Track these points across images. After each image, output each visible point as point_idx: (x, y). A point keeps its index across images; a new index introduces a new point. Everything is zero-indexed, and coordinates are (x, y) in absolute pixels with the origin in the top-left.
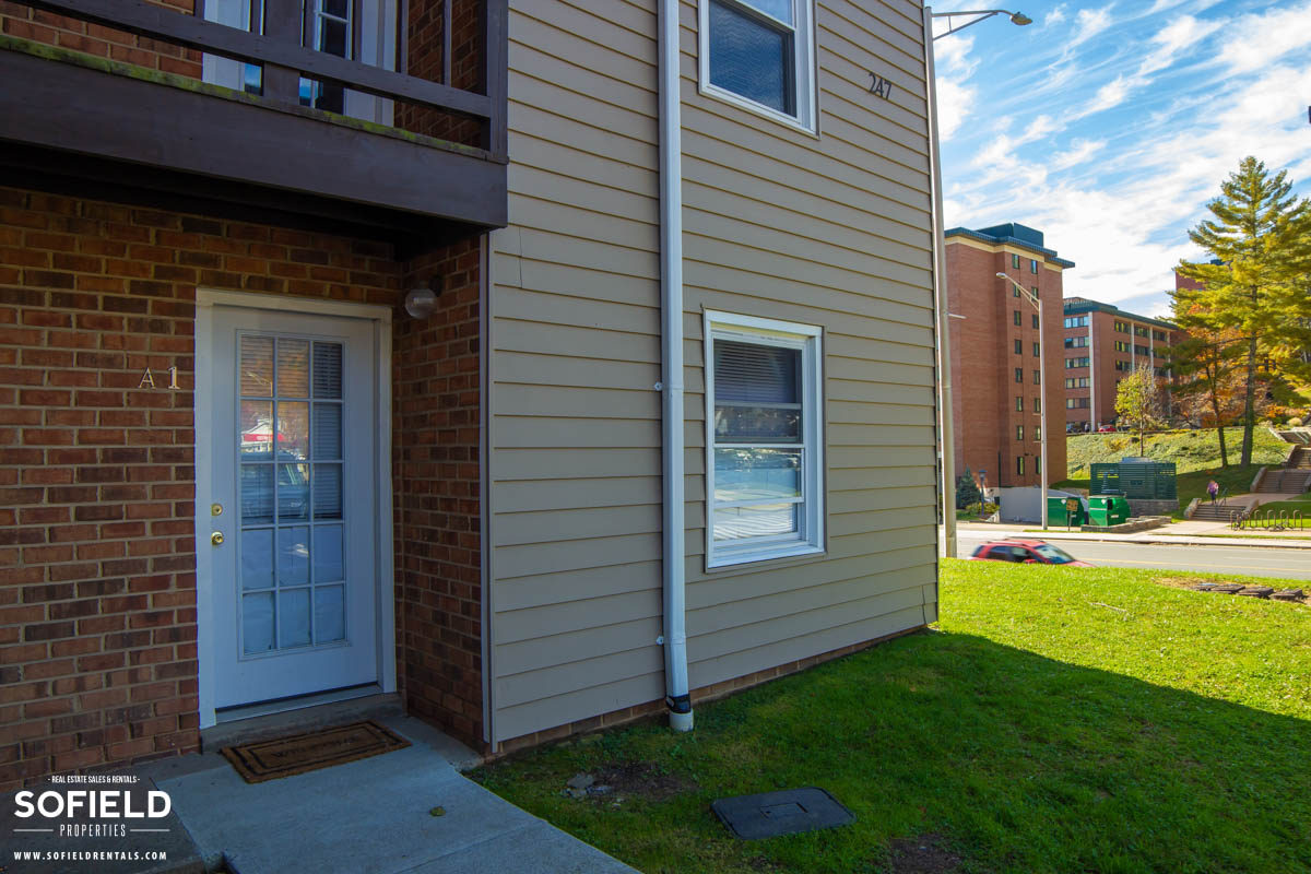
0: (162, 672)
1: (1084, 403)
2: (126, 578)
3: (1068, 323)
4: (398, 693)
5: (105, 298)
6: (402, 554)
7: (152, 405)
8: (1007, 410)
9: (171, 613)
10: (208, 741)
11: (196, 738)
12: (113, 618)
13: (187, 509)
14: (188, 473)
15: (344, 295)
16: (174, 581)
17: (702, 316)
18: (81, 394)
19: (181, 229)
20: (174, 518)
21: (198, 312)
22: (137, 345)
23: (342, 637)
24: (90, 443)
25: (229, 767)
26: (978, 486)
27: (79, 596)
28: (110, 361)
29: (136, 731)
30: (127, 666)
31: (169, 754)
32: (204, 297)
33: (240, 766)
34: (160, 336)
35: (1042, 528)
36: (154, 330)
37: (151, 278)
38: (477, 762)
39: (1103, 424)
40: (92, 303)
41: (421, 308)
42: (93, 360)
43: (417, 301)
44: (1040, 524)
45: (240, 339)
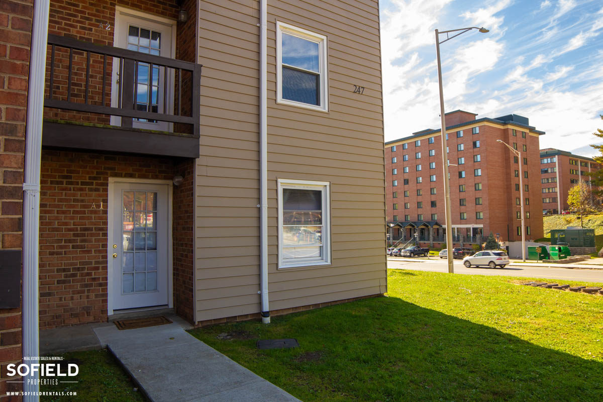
0: (96, 296)
1: (554, 200)
2: (86, 266)
3: (545, 161)
4: (174, 308)
5: (81, 182)
6: (175, 262)
7: (95, 214)
8: (512, 204)
9: (100, 278)
10: (110, 319)
11: (106, 318)
12: (82, 279)
13: (105, 246)
14: (106, 235)
15: (156, 177)
16: (101, 268)
17: (277, 181)
18: (74, 211)
19: (104, 160)
20: (101, 249)
21: (109, 184)
22: (90, 196)
23: (156, 289)
24: (76, 225)
25: (115, 326)
26: (497, 241)
27: (73, 271)
28: (82, 201)
29: (89, 314)
30: (86, 294)
31: (98, 322)
32: (111, 180)
33: (118, 325)
34: (97, 193)
35: (522, 261)
36: (95, 191)
37: (95, 175)
38: (191, 328)
39: (564, 210)
40: (77, 183)
41: (178, 182)
42: (77, 201)
43: (176, 180)
44: (522, 259)
45: (123, 192)
